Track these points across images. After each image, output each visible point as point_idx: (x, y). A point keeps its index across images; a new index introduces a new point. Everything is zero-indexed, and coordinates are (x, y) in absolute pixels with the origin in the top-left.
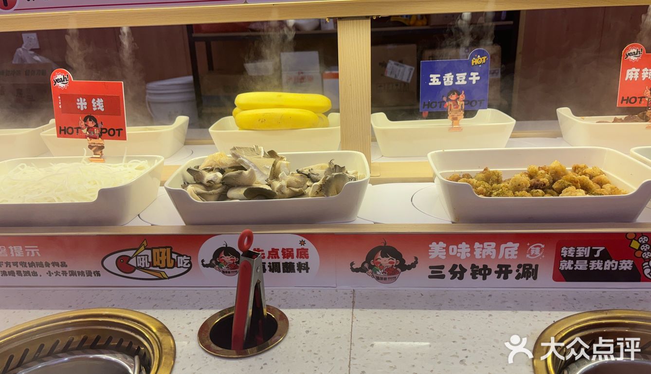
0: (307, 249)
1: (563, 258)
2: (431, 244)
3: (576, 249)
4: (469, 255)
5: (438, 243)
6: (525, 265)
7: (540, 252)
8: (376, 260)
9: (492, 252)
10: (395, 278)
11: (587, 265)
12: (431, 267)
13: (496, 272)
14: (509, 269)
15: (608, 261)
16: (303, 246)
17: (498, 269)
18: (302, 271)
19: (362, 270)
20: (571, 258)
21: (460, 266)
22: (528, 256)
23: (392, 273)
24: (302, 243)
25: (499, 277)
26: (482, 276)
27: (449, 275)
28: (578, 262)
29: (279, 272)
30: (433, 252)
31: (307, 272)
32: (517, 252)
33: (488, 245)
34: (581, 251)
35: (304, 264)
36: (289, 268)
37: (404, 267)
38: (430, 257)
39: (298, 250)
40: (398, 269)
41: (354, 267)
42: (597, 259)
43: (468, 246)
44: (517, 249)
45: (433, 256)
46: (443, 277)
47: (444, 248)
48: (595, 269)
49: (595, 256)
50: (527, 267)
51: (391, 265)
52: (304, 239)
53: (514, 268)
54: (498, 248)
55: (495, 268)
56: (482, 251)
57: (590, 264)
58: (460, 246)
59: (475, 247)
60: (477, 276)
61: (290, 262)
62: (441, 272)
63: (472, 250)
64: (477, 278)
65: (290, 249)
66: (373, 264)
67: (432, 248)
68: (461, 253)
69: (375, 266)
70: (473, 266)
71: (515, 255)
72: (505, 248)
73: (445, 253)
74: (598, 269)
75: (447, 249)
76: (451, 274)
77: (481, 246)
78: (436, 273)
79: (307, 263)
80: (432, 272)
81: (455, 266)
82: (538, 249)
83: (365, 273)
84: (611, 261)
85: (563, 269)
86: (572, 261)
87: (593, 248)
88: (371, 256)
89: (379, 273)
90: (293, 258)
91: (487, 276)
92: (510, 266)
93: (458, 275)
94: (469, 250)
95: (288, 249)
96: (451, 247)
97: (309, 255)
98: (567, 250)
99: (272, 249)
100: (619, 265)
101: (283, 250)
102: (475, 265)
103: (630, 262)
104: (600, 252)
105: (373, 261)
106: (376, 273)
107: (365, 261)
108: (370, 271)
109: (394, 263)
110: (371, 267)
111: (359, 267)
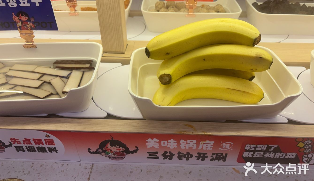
0: (53, 140)
1: (246, 151)
2: (148, 140)
3: (256, 146)
4: (176, 147)
5: (152, 139)
6: (217, 154)
7: (230, 147)
8: (107, 148)
9: (193, 146)
11: (263, 155)
12: (148, 153)
13: (196, 157)
14: (206, 155)
15: (279, 153)
16: (48, 138)
17: (198, 155)
18: (52, 152)
19: (97, 152)
20: (252, 151)
21: (170, 153)
22: (220, 149)
23: (120, 155)
24: (48, 136)
25: (198, 159)
26: (186, 159)
27: (161, 158)
28: (256, 153)
29: (35, 151)
30: (150, 144)
31: (57, 152)
32: (212, 147)
33: (190, 142)
34: (261, 147)
35: (53, 148)
36: (42, 150)
37: (128, 152)
38: (147, 147)
39: (45, 140)
40: (124, 153)
41: (91, 151)
42: (271, 152)
43: (176, 141)
44: (212, 144)
45: (149, 146)
46: (158, 158)
47: (157, 142)
48: (268, 157)
49: (270, 150)
50: (219, 155)
51: (119, 151)
52: (48, 134)
53: (209, 155)
54: (198, 144)
55: (195, 154)
56: (186, 145)
57: (265, 154)
58: (169, 141)
59: (180, 142)
60: (182, 158)
61: (42, 147)
62: (156, 155)
63: (179, 144)
64: (182, 159)
65: (39, 139)
67: (148, 142)
68: (170, 145)
69: (106, 151)
70: (179, 153)
71: (211, 148)
72: (203, 144)
73: (158, 145)
74: (270, 157)
75: (160, 143)
76: (163, 156)
77: (186, 142)
78: (153, 155)
79: (55, 148)
80: (149, 155)
81: (166, 152)
82: (228, 145)
83: (100, 154)
84: (281, 153)
85: (245, 156)
86: (253, 152)
87: (269, 146)
88: (103, 145)
89: (111, 155)
90: (43, 144)
91: (190, 159)
92: (207, 154)
93: (169, 157)
94: (176, 144)
95: (37, 140)
96: (162, 142)
97: (55, 143)
98: (250, 146)
99: (25, 139)
100: (286, 155)
101: (34, 140)
102: (181, 152)
103: (294, 154)
104: (274, 148)
105: (104, 148)
106: (108, 154)
107: (98, 148)
108: (103, 153)
109: (121, 149)
110: (104, 151)
111: (95, 151)
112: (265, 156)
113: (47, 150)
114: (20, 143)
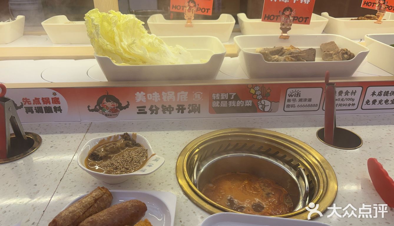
0: (58, 98)
1: (214, 100)
2: (136, 93)
3: (220, 95)
4: (159, 99)
5: (140, 93)
7: (200, 97)
8: (104, 104)
9: (173, 97)
10: (117, 114)
11: (227, 104)
12: (138, 107)
13: (176, 109)
14: (184, 107)
15: (239, 101)
16: (55, 96)
17: (177, 108)
18: (57, 112)
19: (95, 110)
20: (218, 100)
21: (155, 106)
22: (194, 99)
23: (114, 112)
24: (55, 94)
25: (178, 112)
26: (169, 112)
27: (149, 112)
28: (222, 102)
29: (43, 112)
30: (138, 98)
31: (61, 112)
33: (170, 93)
34: (223, 96)
35: (58, 107)
36: (48, 110)
37: (122, 108)
38: (137, 101)
39: (52, 99)
40: (118, 109)
41: (90, 108)
42: (232, 100)
43: (158, 94)
44: (187, 95)
46: (146, 113)
47: (144, 96)
48: (232, 106)
49: (231, 98)
50: (194, 106)
51: (113, 107)
52: (55, 92)
53: (186, 106)
54: (176, 95)
55: (175, 107)
56: (167, 97)
57: (229, 103)
58: (153, 94)
59: (162, 95)
61: (49, 107)
62: (144, 110)
63: (161, 97)
64: (166, 113)
65: (47, 98)
66: (102, 107)
67: (137, 96)
68: (154, 98)
69: (103, 107)
71: (186, 99)
72: (180, 95)
73: (145, 99)
74: (233, 106)
75: (146, 96)
76: (150, 111)
77: (166, 94)
78: (141, 110)
79: (60, 107)
80: (139, 110)
81: (152, 106)
82: (199, 95)
83: (98, 112)
84: (240, 101)
85: (214, 106)
86: (219, 102)
87: (230, 94)
88: (100, 102)
89: (107, 112)
90: (50, 104)
91: (172, 112)
92: (184, 105)
93: (155, 112)
94: (159, 96)
95: (45, 98)
96: (148, 95)
97: (60, 102)
98: (216, 95)
99: (35, 98)
100: (245, 103)
101: (43, 99)
102: (164, 105)
103: (250, 101)
104: (234, 96)
105: (101, 104)
106: (104, 112)
107: (96, 104)
108: (101, 110)
109: (115, 105)
110: (101, 108)
111: (93, 109)
112: (229, 105)
113: (53, 110)
114: (31, 104)
